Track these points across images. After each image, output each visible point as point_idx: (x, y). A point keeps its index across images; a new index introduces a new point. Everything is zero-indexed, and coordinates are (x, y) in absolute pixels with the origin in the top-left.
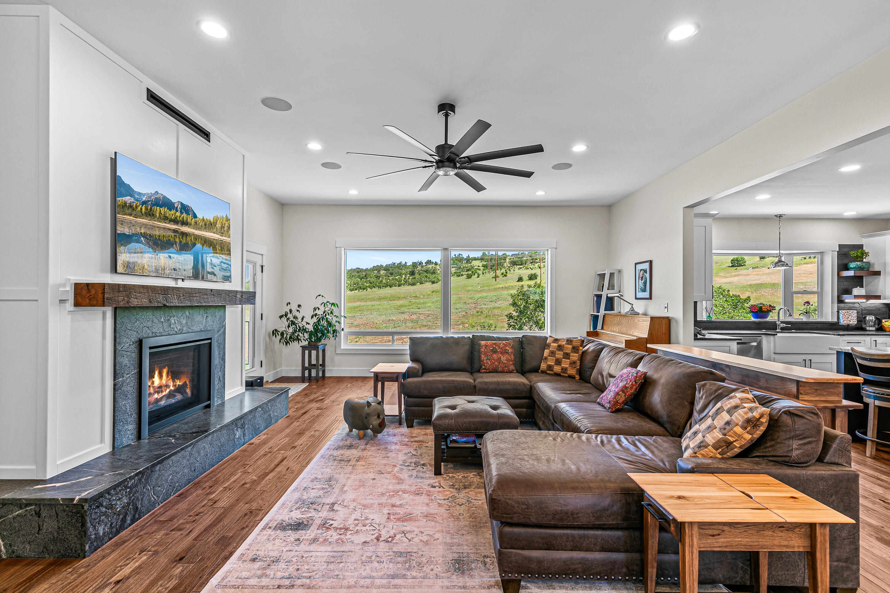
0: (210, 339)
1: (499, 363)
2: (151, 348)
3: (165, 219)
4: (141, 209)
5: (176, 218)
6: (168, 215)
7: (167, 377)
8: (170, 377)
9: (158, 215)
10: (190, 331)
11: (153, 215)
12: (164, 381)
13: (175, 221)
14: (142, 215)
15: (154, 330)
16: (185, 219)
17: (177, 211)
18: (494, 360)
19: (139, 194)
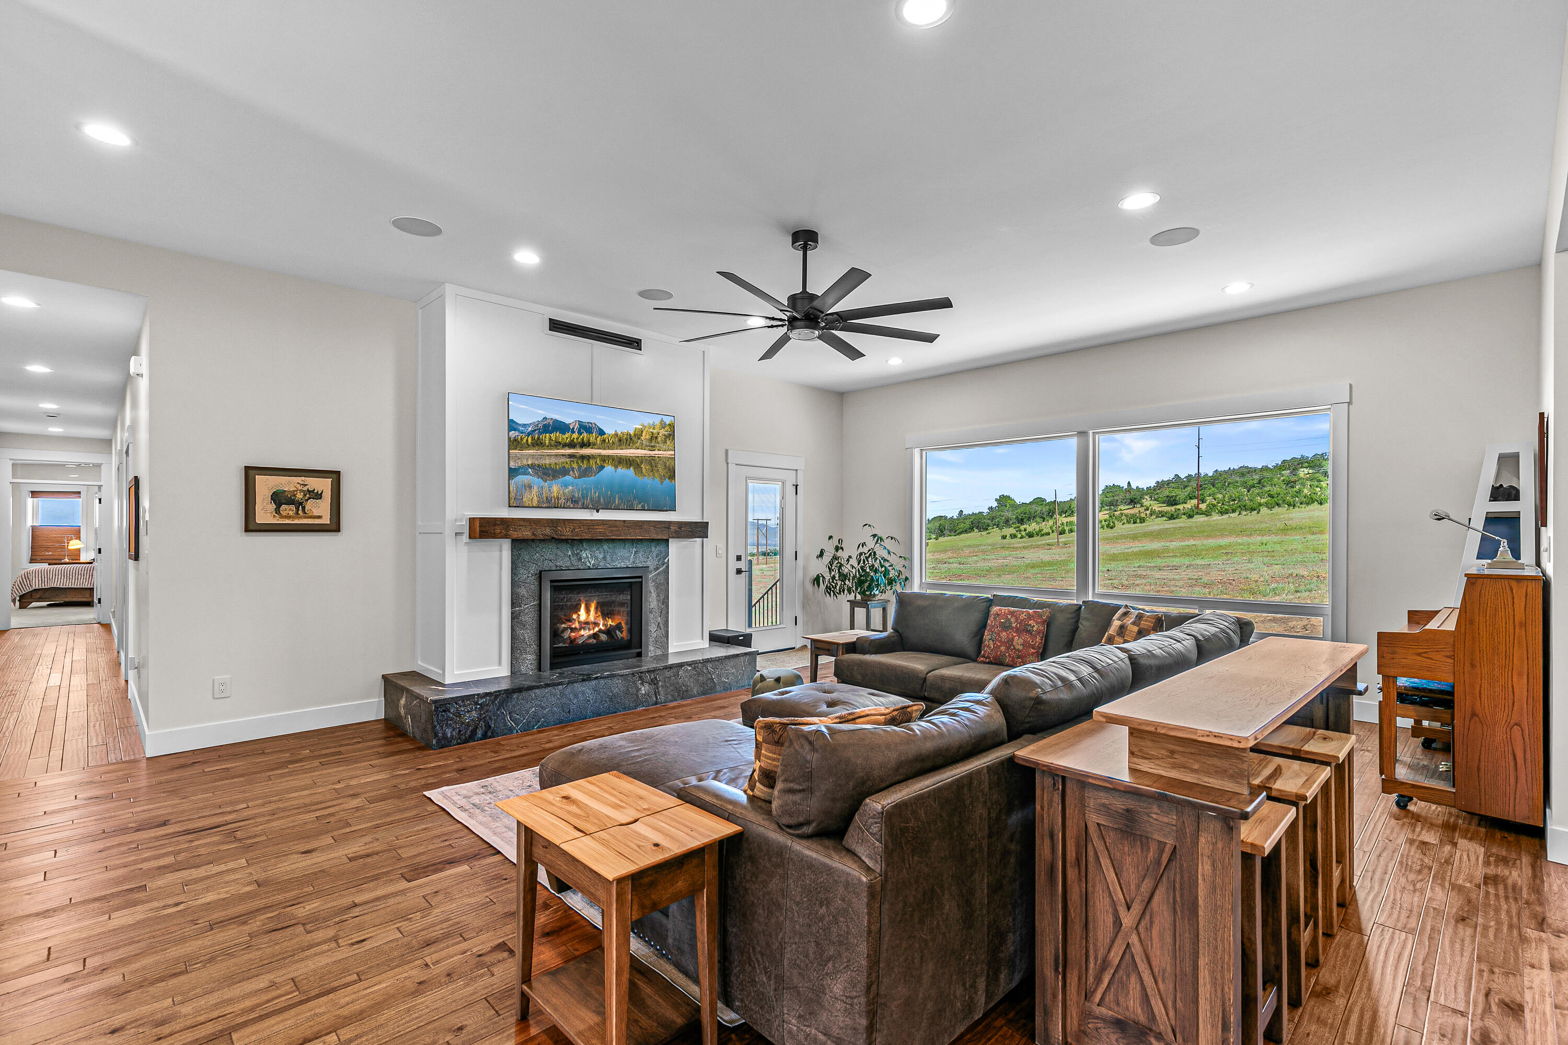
0: (641, 577)
1: (1008, 648)
2: (552, 581)
3: (558, 444)
4: (527, 440)
5: (573, 441)
6: (560, 440)
7: (596, 613)
8: (599, 613)
9: (547, 442)
10: (609, 566)
11: (541, 443)
12: (592, 618)
13: (572, 445)
14: (528, 446)
15: (558, 564)
16: (585, 439)
17: (573, 432)
18: (1001, 641)
19: (525, 425)
